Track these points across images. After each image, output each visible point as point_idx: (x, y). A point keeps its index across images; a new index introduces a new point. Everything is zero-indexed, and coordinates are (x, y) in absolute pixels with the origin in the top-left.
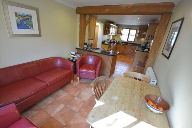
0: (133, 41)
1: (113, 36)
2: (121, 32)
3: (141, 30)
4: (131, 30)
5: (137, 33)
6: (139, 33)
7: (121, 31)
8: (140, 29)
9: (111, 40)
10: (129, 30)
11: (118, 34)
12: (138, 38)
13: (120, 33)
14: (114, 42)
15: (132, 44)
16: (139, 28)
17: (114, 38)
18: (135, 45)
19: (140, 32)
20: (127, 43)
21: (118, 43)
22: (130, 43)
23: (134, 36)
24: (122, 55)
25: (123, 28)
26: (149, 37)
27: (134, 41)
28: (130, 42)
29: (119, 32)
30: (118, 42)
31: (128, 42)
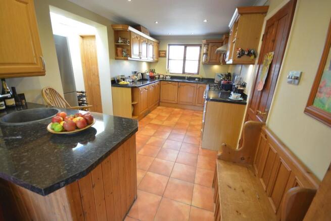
0: (196, 71)
1: (149, 63)
2: (165, 54)
3: (210, 45)
4: (188, 48)
5: (202, 53)
6: (206, 54)
7: (165, 51)
8: (207, 44)
9: (142, 74)
10: (183, 47)
11: (160, 58)
12: (204, 64)
13: (165, 57)
14: (152, 78)
15: (194, 79)
16: (204, 41)
17: (152, 68)
18: (202, 80)
19: (207, 50)
20: (183, 78)
21: (163, 80)
22: (190, 79)
23: (197, 62)
24: (175, 108)
25: (169, 45)
26: (242, 54)
27: (198, 73)
28: (189, 76)
29: (161, 54)
30: (161, 76)
31: (184, 75)
